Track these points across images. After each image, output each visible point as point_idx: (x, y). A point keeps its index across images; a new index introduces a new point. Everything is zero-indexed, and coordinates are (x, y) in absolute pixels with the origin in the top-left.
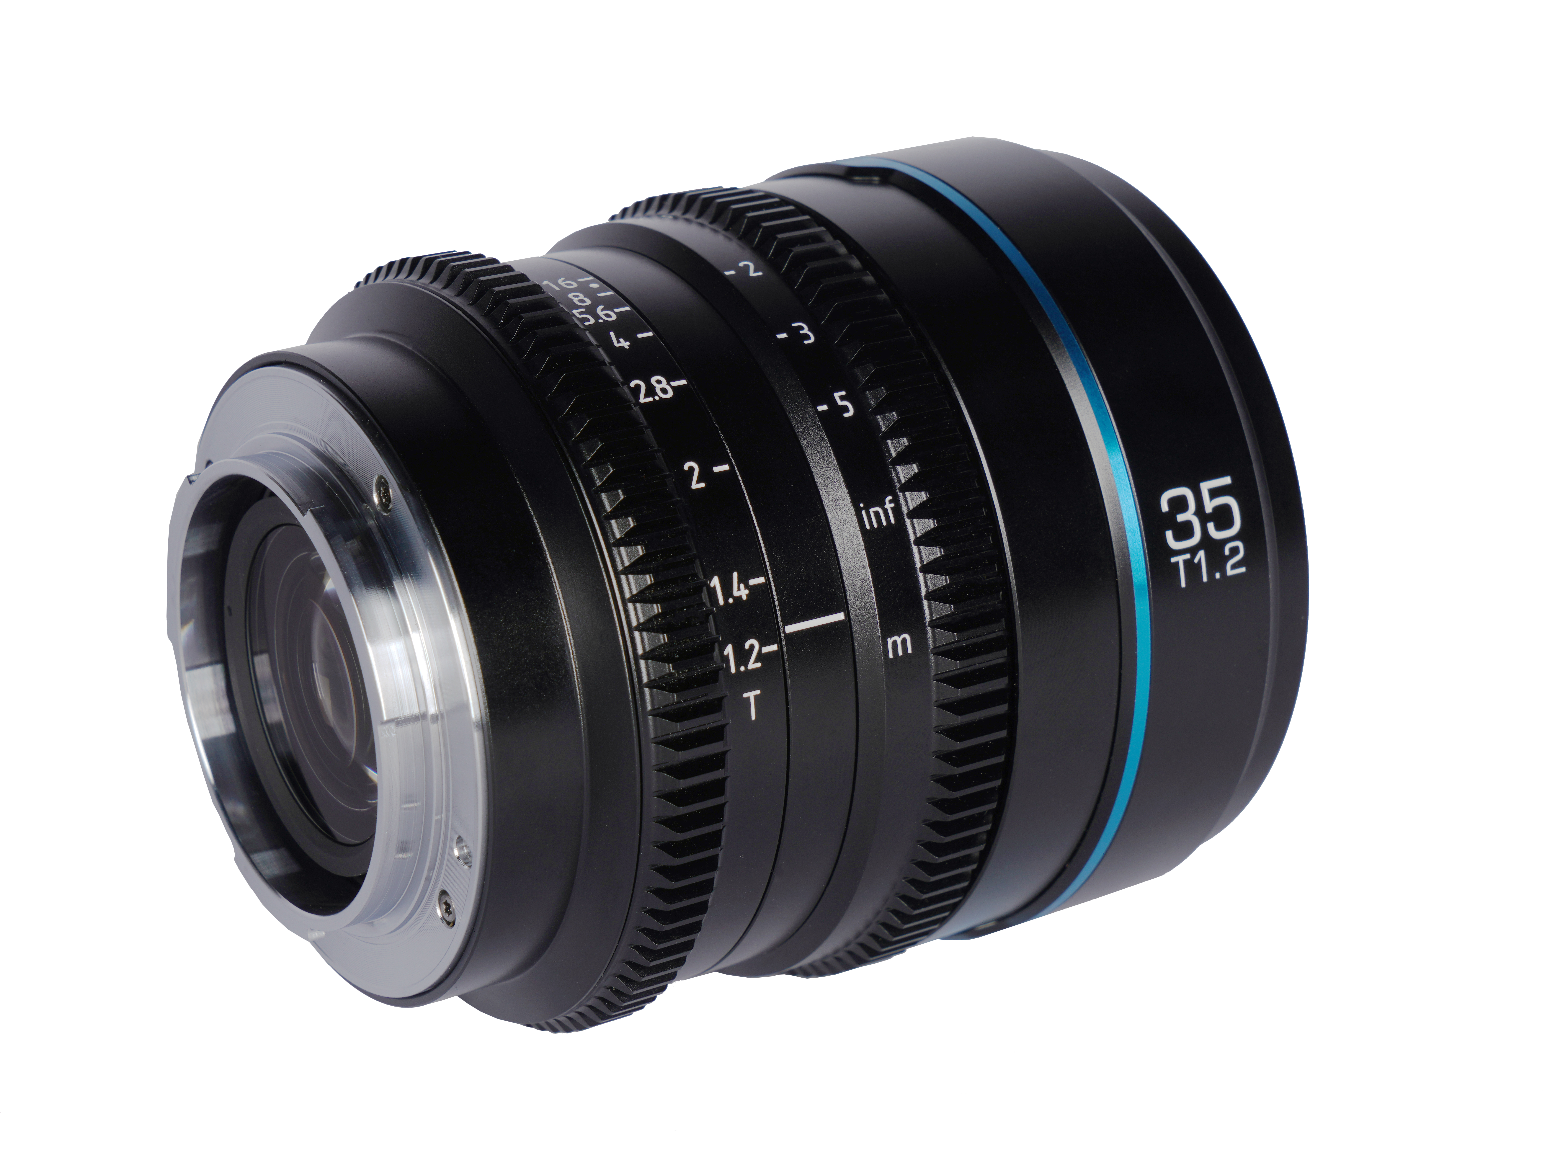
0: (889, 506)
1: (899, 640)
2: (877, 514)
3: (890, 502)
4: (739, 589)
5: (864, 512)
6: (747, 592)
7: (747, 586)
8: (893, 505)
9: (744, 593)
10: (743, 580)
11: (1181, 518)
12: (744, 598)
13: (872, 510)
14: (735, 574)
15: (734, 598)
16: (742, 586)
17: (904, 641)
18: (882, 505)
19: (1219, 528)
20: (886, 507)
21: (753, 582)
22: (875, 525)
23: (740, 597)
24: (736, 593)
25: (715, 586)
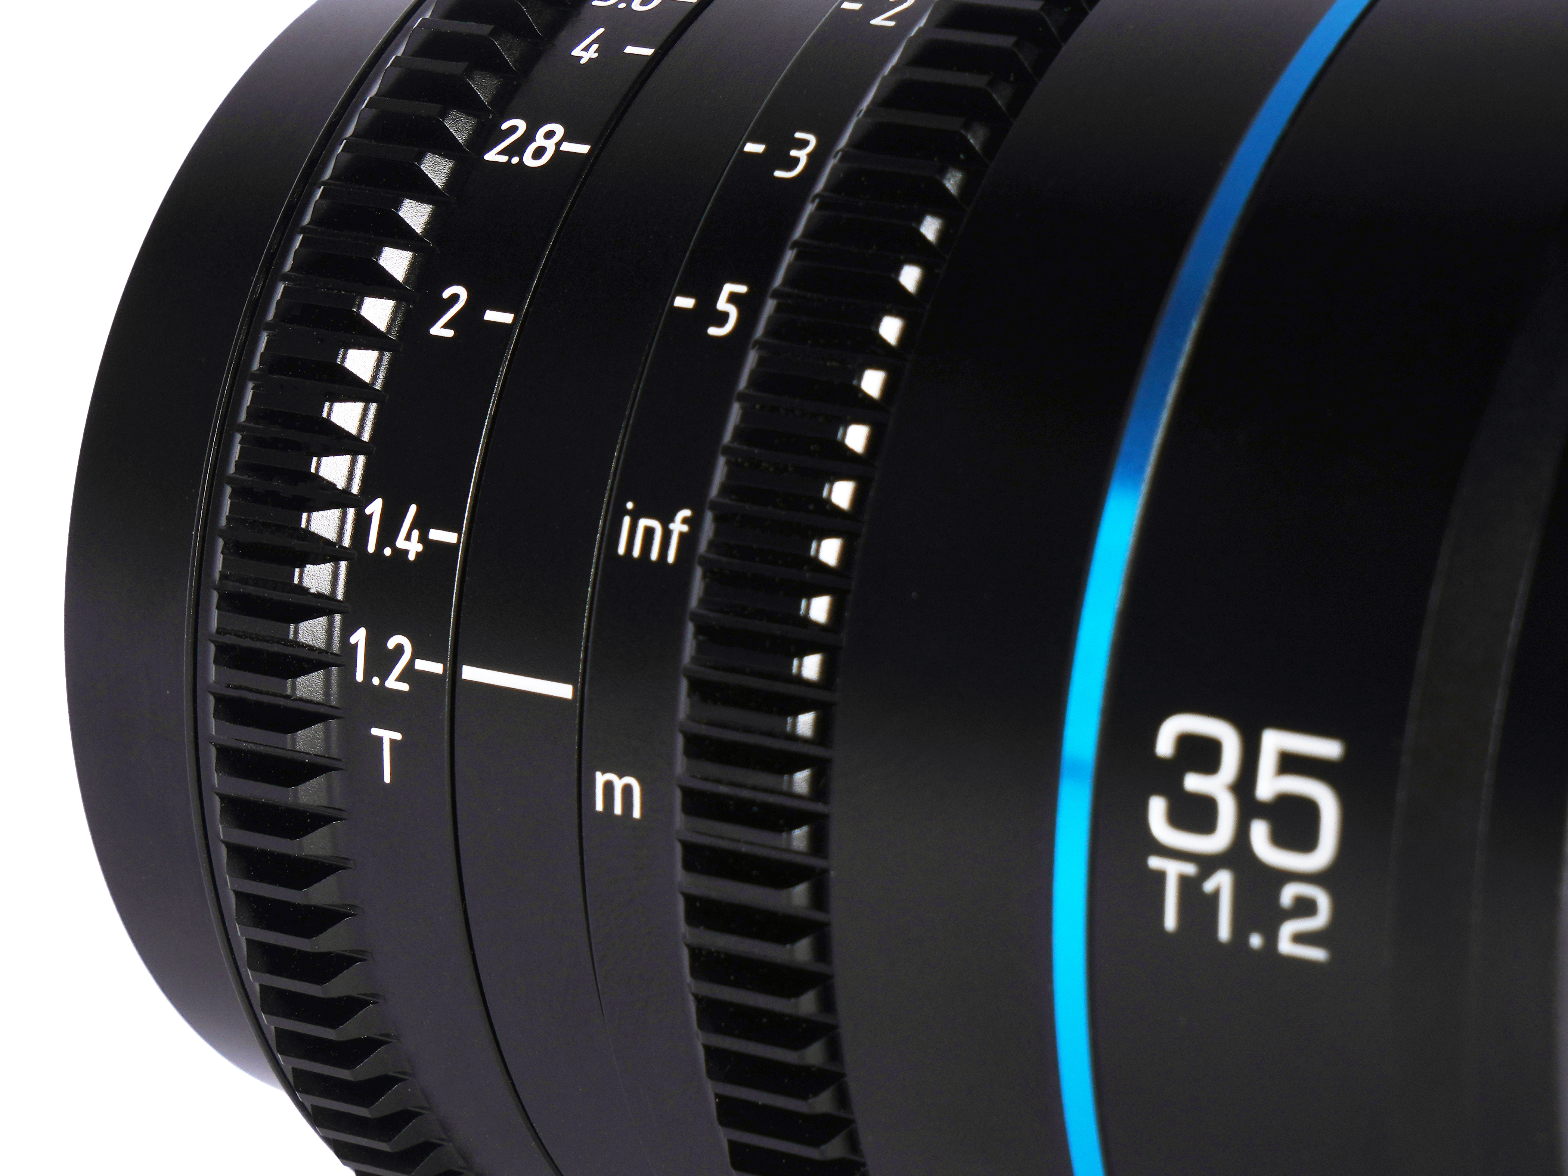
0: (678, 527)
1: (619, 784)
2: (649, 533)
3: (685, 521)
4: (408, 538)
5: (627, 520)
6: (420, 548)
7: (423, 539)
8: (685, 528)
9: (413, 547)
10: (422, 524)
11: (1194, 782)
12: (412, 557)
13: (643, 523)
14: (413, 509)
15: (395, 550)
16: (415, 534)
17: (627, 791)
18: (666, 520)
19: (1279, 839)
20: (672, 526)
21: (436, 535)
22: (636, 553)
23: (406, 552)
24: (401, 543)
25: (372, 514)
